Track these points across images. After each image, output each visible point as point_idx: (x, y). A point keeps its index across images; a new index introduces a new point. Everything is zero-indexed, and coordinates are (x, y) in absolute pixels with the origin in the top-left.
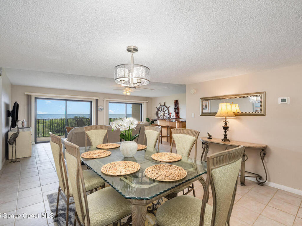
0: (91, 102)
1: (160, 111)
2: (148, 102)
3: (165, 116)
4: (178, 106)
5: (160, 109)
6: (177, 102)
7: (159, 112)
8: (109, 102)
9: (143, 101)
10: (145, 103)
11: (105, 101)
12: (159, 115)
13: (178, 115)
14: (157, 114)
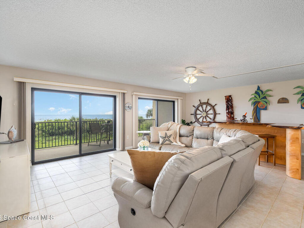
0: (115, 97)
1: (199, 110)
2: (182, 98)
3: (208, 117)
4: (232, 104)
5: (200, 108)
6: (230, 99)
7: (198, 112)
8: (139, 98)
9: (178, 98)
10: (179, 100)
11: (134, 96)
12: (198, 116)
13: (232, 116)
14: (196, 114)
